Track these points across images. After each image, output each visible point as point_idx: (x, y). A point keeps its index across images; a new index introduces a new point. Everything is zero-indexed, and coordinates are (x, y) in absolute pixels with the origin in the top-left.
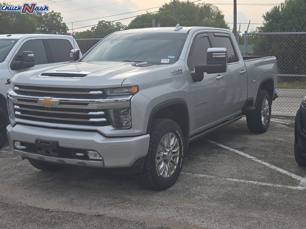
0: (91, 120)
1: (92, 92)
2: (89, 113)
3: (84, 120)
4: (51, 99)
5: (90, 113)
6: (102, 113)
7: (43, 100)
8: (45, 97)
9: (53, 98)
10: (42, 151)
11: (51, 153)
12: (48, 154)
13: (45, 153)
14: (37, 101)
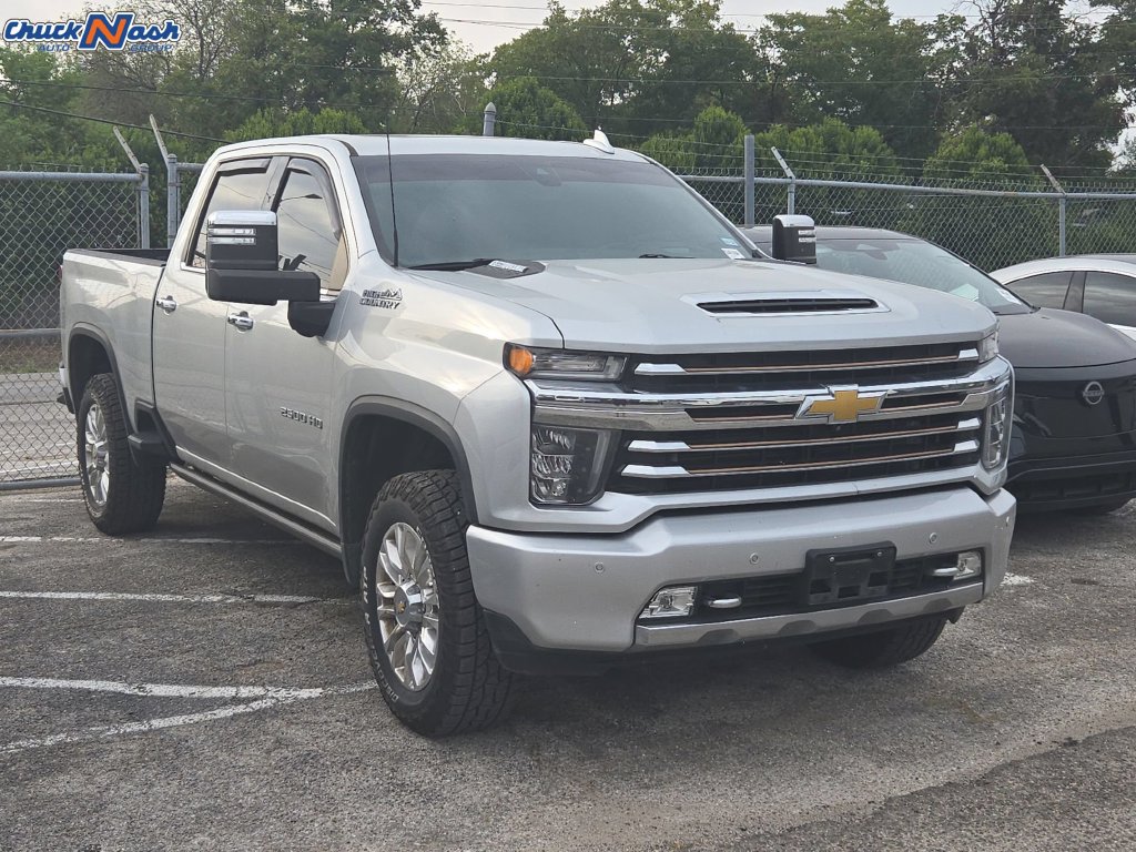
4: (858, 392)
10: (828, 593)
11: (864, 590)
12: (849, 596)
13: (839, 597)
14: (791, 408)
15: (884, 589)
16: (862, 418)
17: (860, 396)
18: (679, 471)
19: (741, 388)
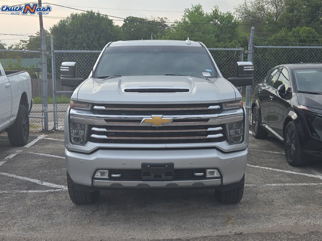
0: (209, 136)
1: (211, 107)
2: (207, 129)
3: (202, 137)
4: (163, 117)
5: (209, 129)
6: (220, 128)
7: (151, 118)
8: (153, 116)
9: (164, 116)
10: (150, 177)
11: (163, 177)
12: (158, 178)
13: (154, 178)
14: (139, 121)
15: (171, 177)
16: (164, 125)
17: (163, 118)
18: (105, 137)
19: (124, 114)
